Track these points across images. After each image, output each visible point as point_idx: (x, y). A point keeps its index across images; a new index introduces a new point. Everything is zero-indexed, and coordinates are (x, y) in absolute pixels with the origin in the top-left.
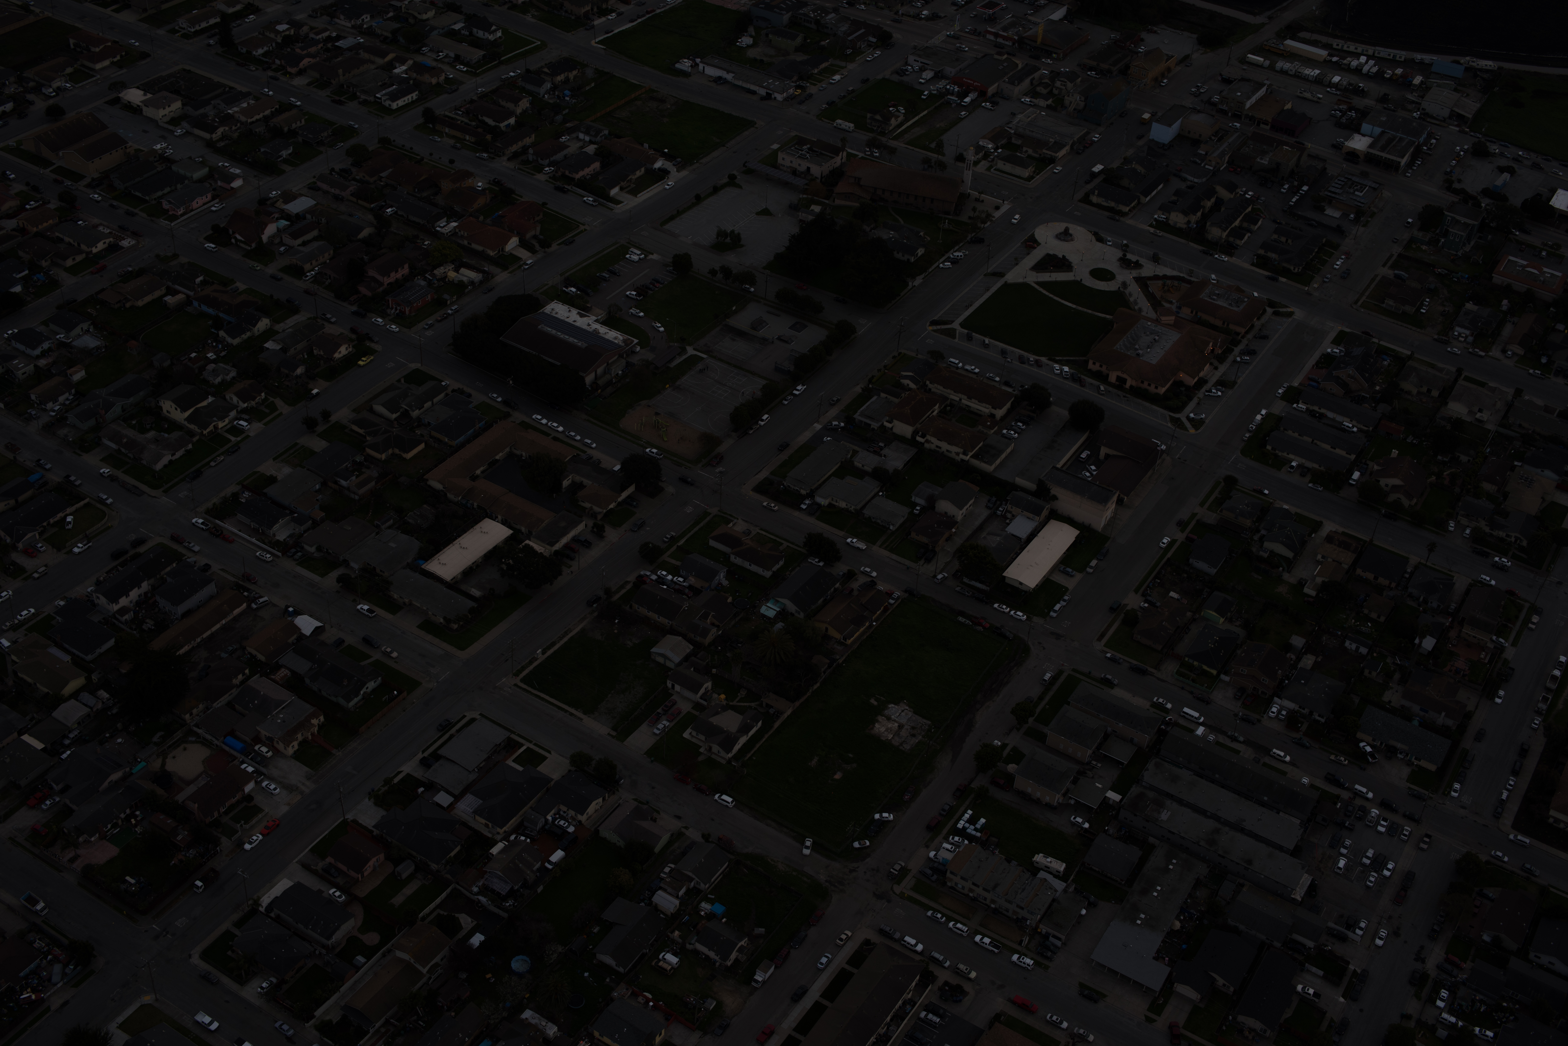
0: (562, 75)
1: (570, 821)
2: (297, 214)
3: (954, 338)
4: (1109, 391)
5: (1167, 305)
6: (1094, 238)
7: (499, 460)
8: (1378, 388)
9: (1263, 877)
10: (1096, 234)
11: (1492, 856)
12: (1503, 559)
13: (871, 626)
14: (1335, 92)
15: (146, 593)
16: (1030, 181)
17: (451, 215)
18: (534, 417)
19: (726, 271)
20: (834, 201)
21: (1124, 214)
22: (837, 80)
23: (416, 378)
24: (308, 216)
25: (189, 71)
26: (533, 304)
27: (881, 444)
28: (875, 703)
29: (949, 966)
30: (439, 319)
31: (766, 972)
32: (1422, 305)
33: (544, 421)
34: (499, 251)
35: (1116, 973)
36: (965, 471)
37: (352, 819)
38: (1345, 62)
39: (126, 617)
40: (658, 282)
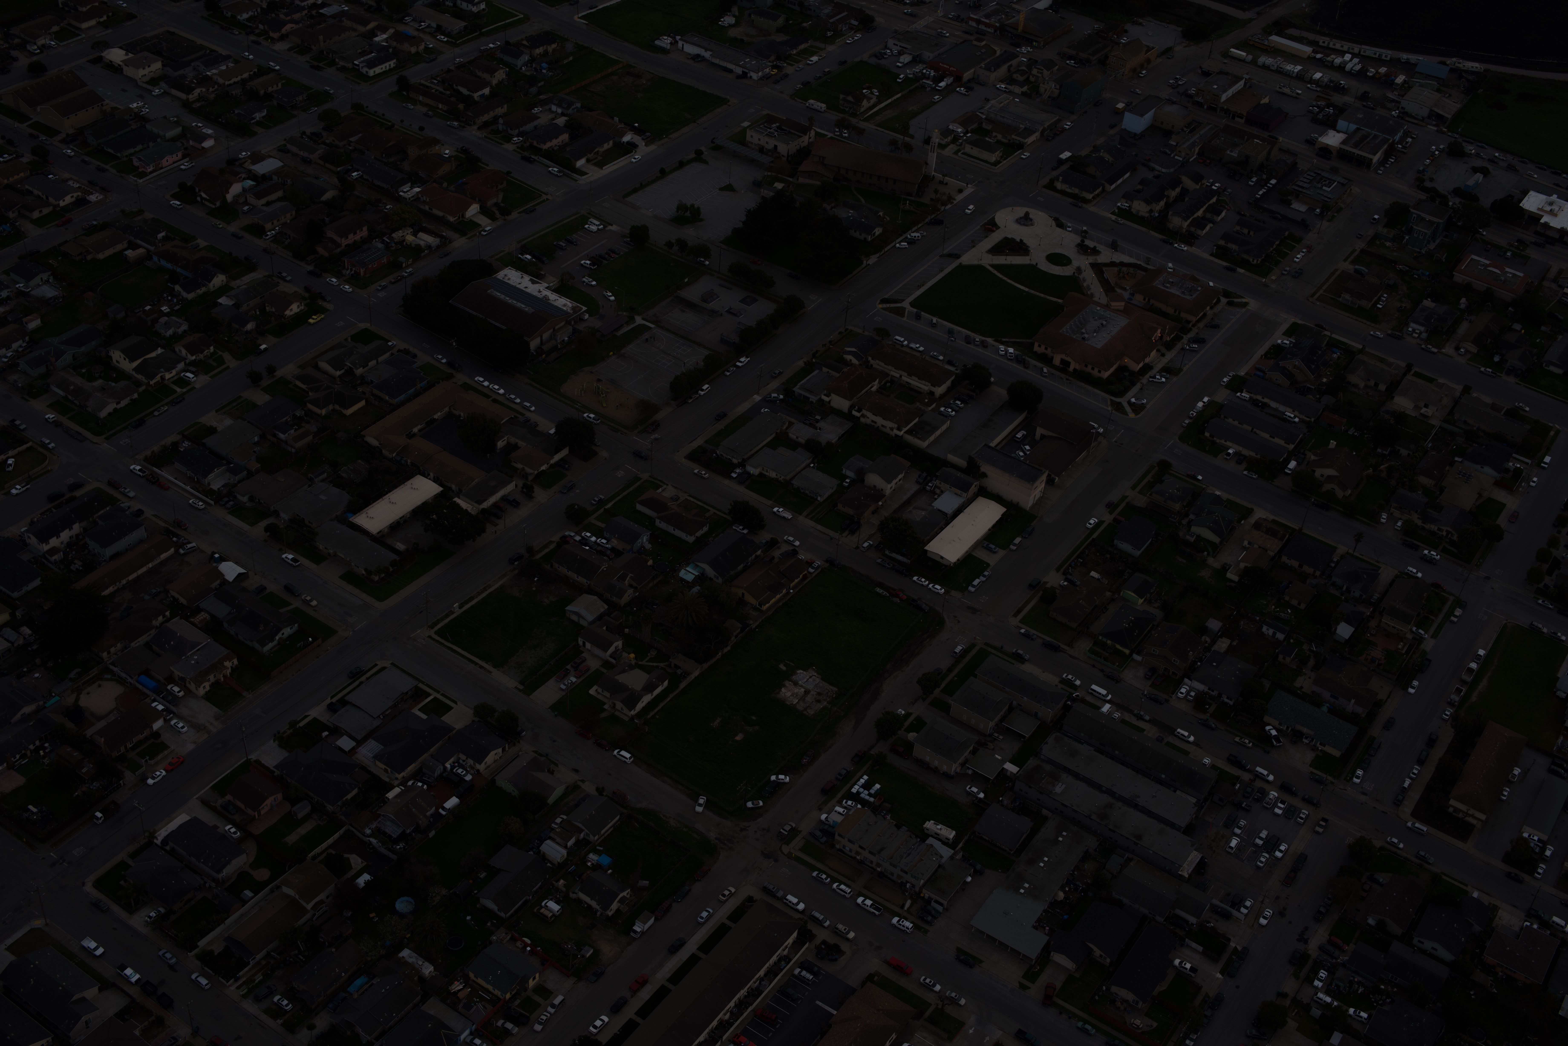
0: (541, 48)
1: (468, 769)
2: (264, 175)
3: (903, 316)
4: (1053, 374)
5: (1119, 291)
6: (1054, 223)
7: (438, 419)
8: (1325, 380)
9: (1151, 852)
10: (1056, 220)
11: (1387, 843)
12: (1432, 553)
13: (788, 593)
14: (1315, 89)
15: (77, 536)
16: (996, 166)
17: (415, 180)
18: (476, 379)
19: (682, 244)
20: (798, 180)
21: (1085, 201)
22: (814, 62)
23: (364, 337)
24: (275, 178)
25: (174, 33)
26: (487, 269)
27: (818, 417)
28: (784, 668)
29: (829, 926)
30: (393, 281)
31: (645, 923)
32: (1379, 299)
33: (486, 384)
34: (459, 218)
35: (994, 940)
36: (898, 446)
37: (255, 759)
38: (1329, 59)
39: (56, 557)
40: (614, 252)
